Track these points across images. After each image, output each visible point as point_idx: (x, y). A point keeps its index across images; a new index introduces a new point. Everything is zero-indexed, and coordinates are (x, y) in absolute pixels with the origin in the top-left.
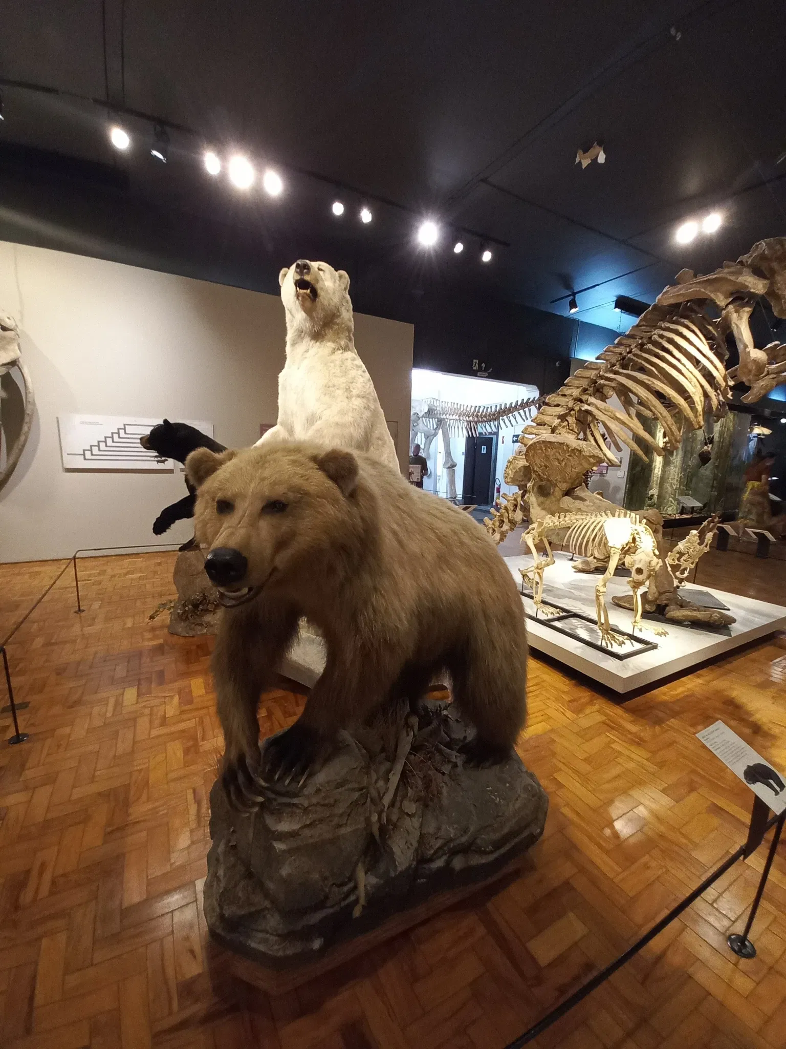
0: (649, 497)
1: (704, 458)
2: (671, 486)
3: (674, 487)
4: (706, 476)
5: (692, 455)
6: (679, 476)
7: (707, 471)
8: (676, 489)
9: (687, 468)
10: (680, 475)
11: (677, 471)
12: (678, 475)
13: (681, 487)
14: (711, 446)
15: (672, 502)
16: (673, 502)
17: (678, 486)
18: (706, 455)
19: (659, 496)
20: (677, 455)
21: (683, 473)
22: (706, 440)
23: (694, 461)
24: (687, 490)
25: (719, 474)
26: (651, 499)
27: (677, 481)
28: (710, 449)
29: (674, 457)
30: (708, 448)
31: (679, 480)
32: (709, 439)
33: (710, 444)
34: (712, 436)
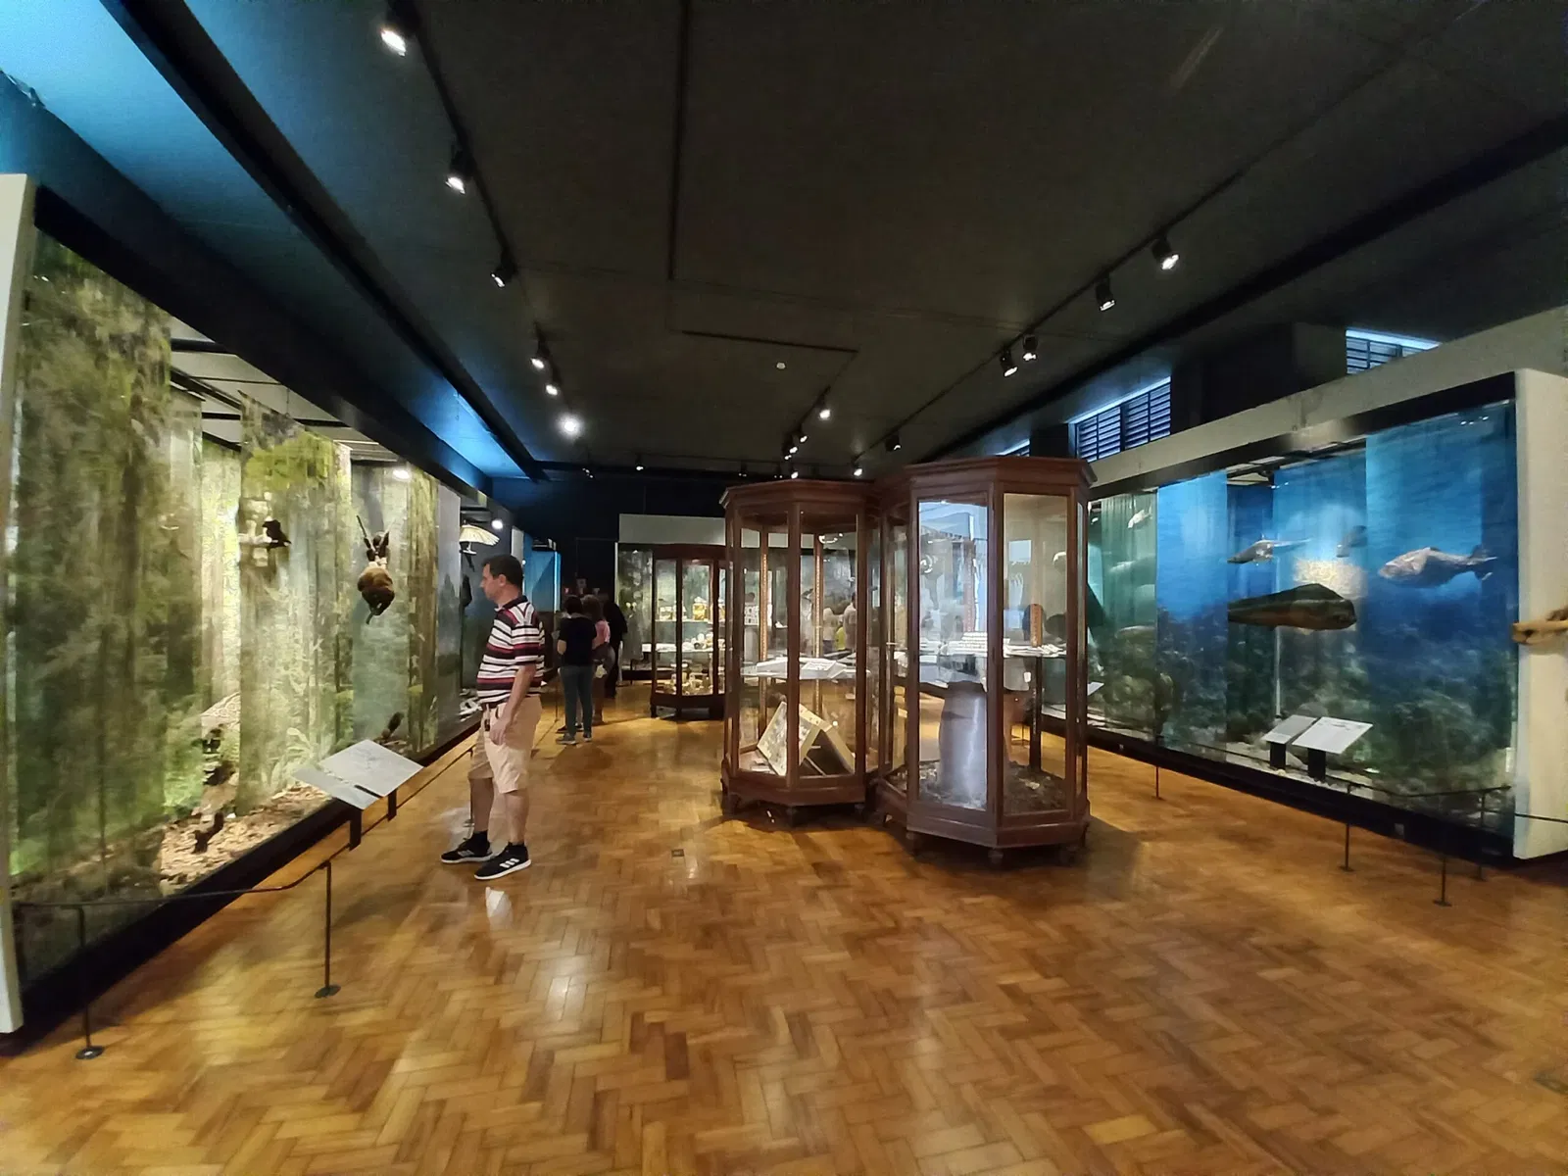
0: (204, 742)
1: (376, 594)
2: (287, 688)
3: (300, 689)
4: (383, 641)
5: (339, 588)
6: (312, 652)
7: (387, 629)
8: (306, 695)
9: (328, 625)
10: (312, 648)
11: (299, 637)
12: (306, 647)
13: (320, 685)
14: (384, 560)
15: (297, 740)
16: (303, 738)
17: (312, 684)
18: (382, 584)
19: (246, 736)
20: (290, 583)
21: (320, 641)
22: (369, 546)
23: (346, 602)
24: (339, 690)
25: (421, 636)
26: (214, 745)
27: (305, 666)
28: (383, 567)
29: (284, 590)
30: (376, 566)
31: (312, 663)
32: (376, 542)
33: (381, 557)
34: (383, 535)
